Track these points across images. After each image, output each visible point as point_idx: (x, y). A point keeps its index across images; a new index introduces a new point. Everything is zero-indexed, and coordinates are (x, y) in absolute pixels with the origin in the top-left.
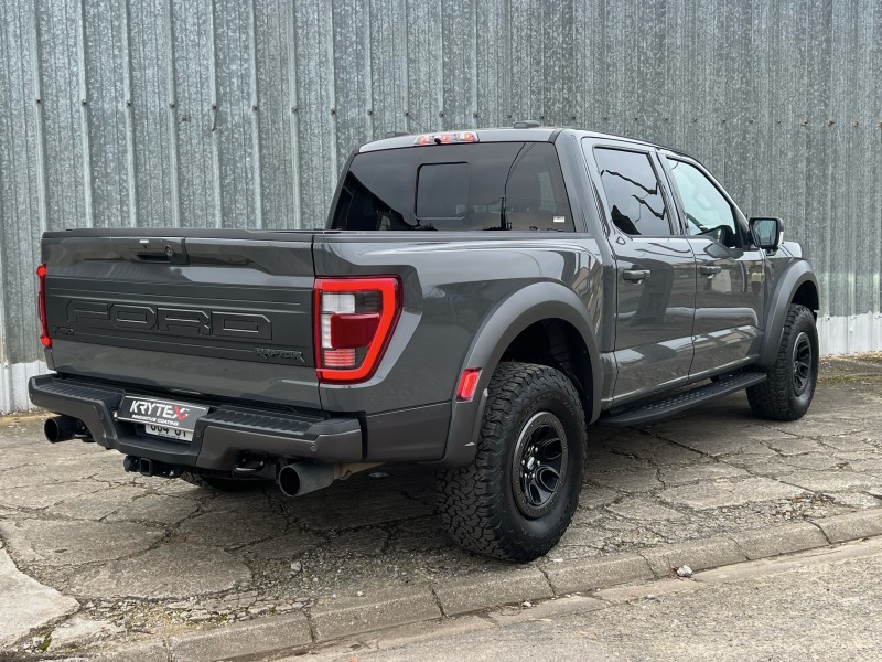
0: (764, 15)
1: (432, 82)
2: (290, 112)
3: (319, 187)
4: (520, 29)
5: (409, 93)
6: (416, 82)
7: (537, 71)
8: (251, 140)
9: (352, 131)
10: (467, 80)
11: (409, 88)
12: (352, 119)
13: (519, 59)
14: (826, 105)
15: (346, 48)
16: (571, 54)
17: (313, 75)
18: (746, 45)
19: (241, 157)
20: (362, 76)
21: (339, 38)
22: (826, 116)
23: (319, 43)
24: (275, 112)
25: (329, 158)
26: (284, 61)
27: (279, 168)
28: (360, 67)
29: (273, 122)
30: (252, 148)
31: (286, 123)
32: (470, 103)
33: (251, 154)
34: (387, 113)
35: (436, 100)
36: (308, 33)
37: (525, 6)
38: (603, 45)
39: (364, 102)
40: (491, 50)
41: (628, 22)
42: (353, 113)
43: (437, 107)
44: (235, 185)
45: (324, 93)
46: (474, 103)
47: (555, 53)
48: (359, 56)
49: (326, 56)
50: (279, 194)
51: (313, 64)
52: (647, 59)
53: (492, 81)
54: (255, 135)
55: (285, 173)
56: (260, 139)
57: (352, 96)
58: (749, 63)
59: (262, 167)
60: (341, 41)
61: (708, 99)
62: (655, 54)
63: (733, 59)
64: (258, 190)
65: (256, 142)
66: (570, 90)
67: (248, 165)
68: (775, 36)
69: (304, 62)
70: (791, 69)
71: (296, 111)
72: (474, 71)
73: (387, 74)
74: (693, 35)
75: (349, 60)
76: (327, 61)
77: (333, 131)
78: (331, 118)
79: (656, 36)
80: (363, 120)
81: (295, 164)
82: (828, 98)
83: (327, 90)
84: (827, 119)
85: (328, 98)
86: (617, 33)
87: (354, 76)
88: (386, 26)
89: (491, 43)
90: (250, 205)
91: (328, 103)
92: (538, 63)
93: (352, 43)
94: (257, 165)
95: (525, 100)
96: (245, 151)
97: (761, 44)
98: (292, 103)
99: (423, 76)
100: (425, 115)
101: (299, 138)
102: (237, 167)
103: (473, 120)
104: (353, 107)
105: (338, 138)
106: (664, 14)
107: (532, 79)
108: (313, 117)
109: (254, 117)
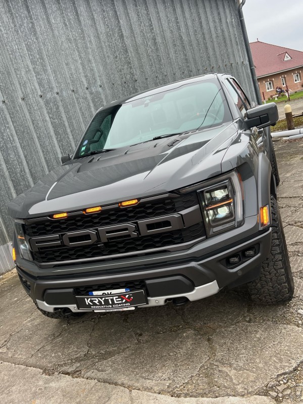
0: (183, 26)
1: (78, 73)
2: (20, 100)
3: (46, 137)
4: (105, 42)
5: (71, 80)
6: (71, 74)
7: (117, 61)
8: (6, 120)
9: (51, 104)
10: (92, 70)
11: (70, 78)
12: (50, 98)
13: (108, 56)
14: (209, 60)
15: (36, 62)
16: (127, 51)
17: (25, 79)
18: (181, 39)
19: (4, 130)
20: (48, 75)
21: (31, 57)
22: (210, 65)
23: (23, 61)
24: (13, 102)
25: (46, 121)
26: (9, 73)
27: (24, 132)
28: (45, 71)
29: (14, 107)
30: (8, 124)
31: (20, 107)
32: (96, 81)
33: (8, 127)
34: (64, 93)
35: (82, 82)
36: (16, 57)
37: (104, 31)
38: (137, 45)
39: (52, 88)
40: (97, 54)
41: (142, 34)
42: (49, 96)
43: (84, 85)
44: (6, 146)
45: (33, 88)
46: (98, 80)
47: (120, 51)
48: (43, 66)
49: (28, 67)
50: (28, 145)
51: (23, 73)
52: (152, 50)
53: (101, 68)
54: (8, 116)
55: (28, 133)
56: (11, 118)
57: (46, 86)
58: (184, 47)
59: (16, 132)
60: (32, 59)
61: (176, 64)
62: (154, 47)
63: (178, 46)
64: (18, 145)
65: (9, 120)
66: (131, 68)
67: (9, 134)
68: (188, 35)
69: (18, 73)
70: (196, 48)
71: (23, 99)
72: (94, 65)
73: (58, 73)
74: (164, 37)
75: (39, 68)
76: (29, 70)
77: (44, 106)
78: (40, 99)
79: (153, 39)
80: (55, 98)
81: (32, 127)
82: (209, 57)
83: (34, 86)
84: (211, 66)
85: (36, 89)
86: (139, 40)
87: (44, 76)
88: (50, 48)
89: (96, 51)
90: (17, 154)
91: (37, 92)
92: (116, 57)
93: (38, 59)
94: (14, 133)
95: (116, 76)
96: (5, 126)
97: (185, 38)
98: (20, 95)
99: (74, 72)
100: (80, 90)
101: (30, 113)
102: (4, 136)
103: (100, 89)
104: (48, 92)
105: (47, 109)
106: (153, 29)
107: (116, 65)
108: (32, 100)
109: (4, 107)
